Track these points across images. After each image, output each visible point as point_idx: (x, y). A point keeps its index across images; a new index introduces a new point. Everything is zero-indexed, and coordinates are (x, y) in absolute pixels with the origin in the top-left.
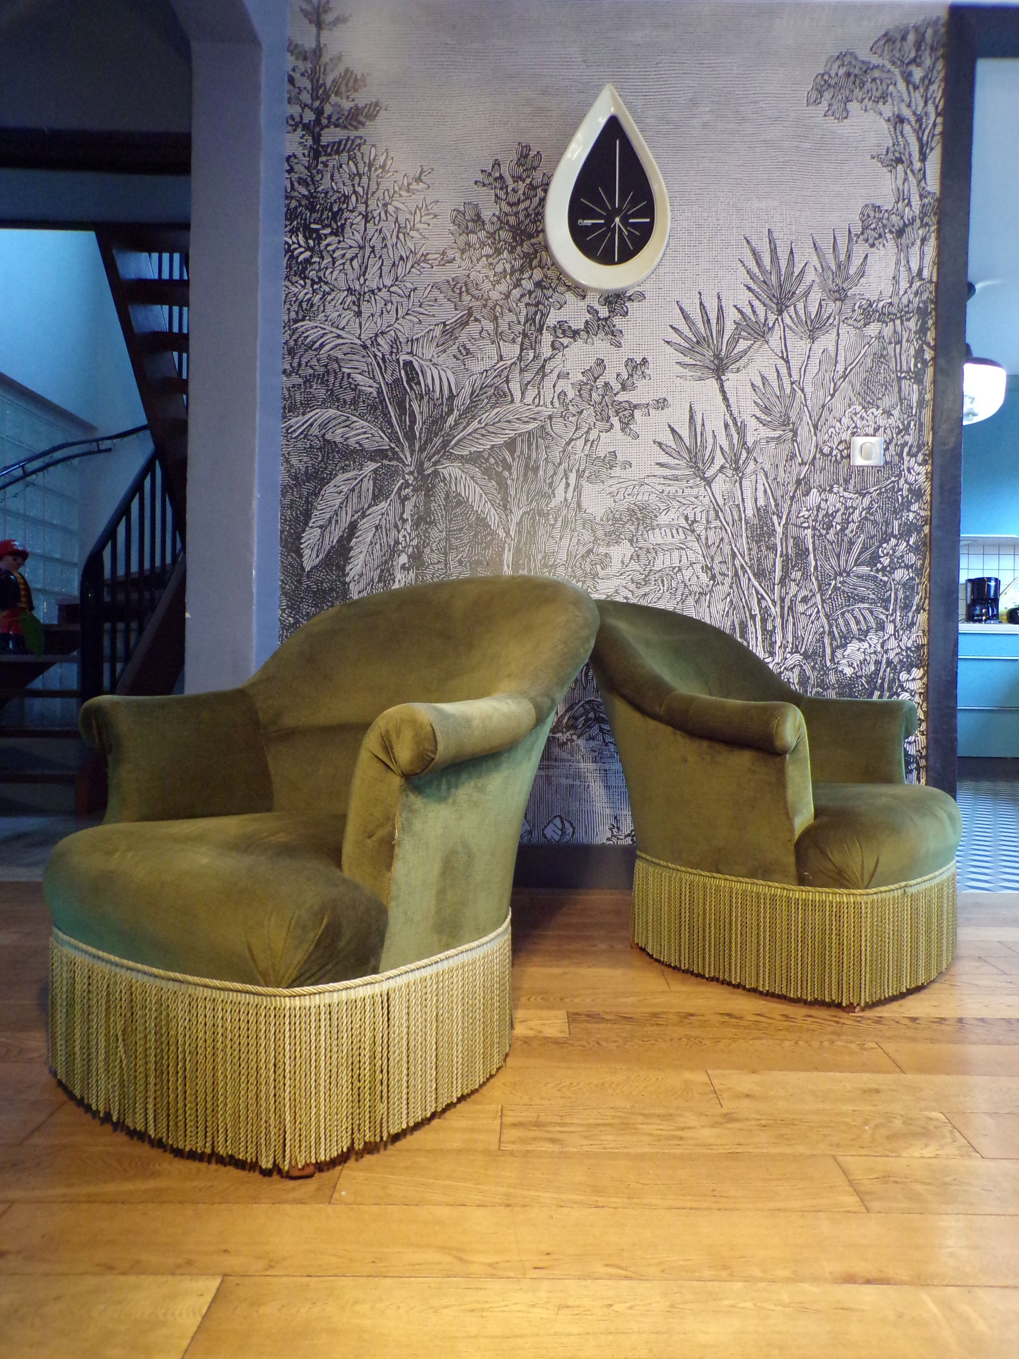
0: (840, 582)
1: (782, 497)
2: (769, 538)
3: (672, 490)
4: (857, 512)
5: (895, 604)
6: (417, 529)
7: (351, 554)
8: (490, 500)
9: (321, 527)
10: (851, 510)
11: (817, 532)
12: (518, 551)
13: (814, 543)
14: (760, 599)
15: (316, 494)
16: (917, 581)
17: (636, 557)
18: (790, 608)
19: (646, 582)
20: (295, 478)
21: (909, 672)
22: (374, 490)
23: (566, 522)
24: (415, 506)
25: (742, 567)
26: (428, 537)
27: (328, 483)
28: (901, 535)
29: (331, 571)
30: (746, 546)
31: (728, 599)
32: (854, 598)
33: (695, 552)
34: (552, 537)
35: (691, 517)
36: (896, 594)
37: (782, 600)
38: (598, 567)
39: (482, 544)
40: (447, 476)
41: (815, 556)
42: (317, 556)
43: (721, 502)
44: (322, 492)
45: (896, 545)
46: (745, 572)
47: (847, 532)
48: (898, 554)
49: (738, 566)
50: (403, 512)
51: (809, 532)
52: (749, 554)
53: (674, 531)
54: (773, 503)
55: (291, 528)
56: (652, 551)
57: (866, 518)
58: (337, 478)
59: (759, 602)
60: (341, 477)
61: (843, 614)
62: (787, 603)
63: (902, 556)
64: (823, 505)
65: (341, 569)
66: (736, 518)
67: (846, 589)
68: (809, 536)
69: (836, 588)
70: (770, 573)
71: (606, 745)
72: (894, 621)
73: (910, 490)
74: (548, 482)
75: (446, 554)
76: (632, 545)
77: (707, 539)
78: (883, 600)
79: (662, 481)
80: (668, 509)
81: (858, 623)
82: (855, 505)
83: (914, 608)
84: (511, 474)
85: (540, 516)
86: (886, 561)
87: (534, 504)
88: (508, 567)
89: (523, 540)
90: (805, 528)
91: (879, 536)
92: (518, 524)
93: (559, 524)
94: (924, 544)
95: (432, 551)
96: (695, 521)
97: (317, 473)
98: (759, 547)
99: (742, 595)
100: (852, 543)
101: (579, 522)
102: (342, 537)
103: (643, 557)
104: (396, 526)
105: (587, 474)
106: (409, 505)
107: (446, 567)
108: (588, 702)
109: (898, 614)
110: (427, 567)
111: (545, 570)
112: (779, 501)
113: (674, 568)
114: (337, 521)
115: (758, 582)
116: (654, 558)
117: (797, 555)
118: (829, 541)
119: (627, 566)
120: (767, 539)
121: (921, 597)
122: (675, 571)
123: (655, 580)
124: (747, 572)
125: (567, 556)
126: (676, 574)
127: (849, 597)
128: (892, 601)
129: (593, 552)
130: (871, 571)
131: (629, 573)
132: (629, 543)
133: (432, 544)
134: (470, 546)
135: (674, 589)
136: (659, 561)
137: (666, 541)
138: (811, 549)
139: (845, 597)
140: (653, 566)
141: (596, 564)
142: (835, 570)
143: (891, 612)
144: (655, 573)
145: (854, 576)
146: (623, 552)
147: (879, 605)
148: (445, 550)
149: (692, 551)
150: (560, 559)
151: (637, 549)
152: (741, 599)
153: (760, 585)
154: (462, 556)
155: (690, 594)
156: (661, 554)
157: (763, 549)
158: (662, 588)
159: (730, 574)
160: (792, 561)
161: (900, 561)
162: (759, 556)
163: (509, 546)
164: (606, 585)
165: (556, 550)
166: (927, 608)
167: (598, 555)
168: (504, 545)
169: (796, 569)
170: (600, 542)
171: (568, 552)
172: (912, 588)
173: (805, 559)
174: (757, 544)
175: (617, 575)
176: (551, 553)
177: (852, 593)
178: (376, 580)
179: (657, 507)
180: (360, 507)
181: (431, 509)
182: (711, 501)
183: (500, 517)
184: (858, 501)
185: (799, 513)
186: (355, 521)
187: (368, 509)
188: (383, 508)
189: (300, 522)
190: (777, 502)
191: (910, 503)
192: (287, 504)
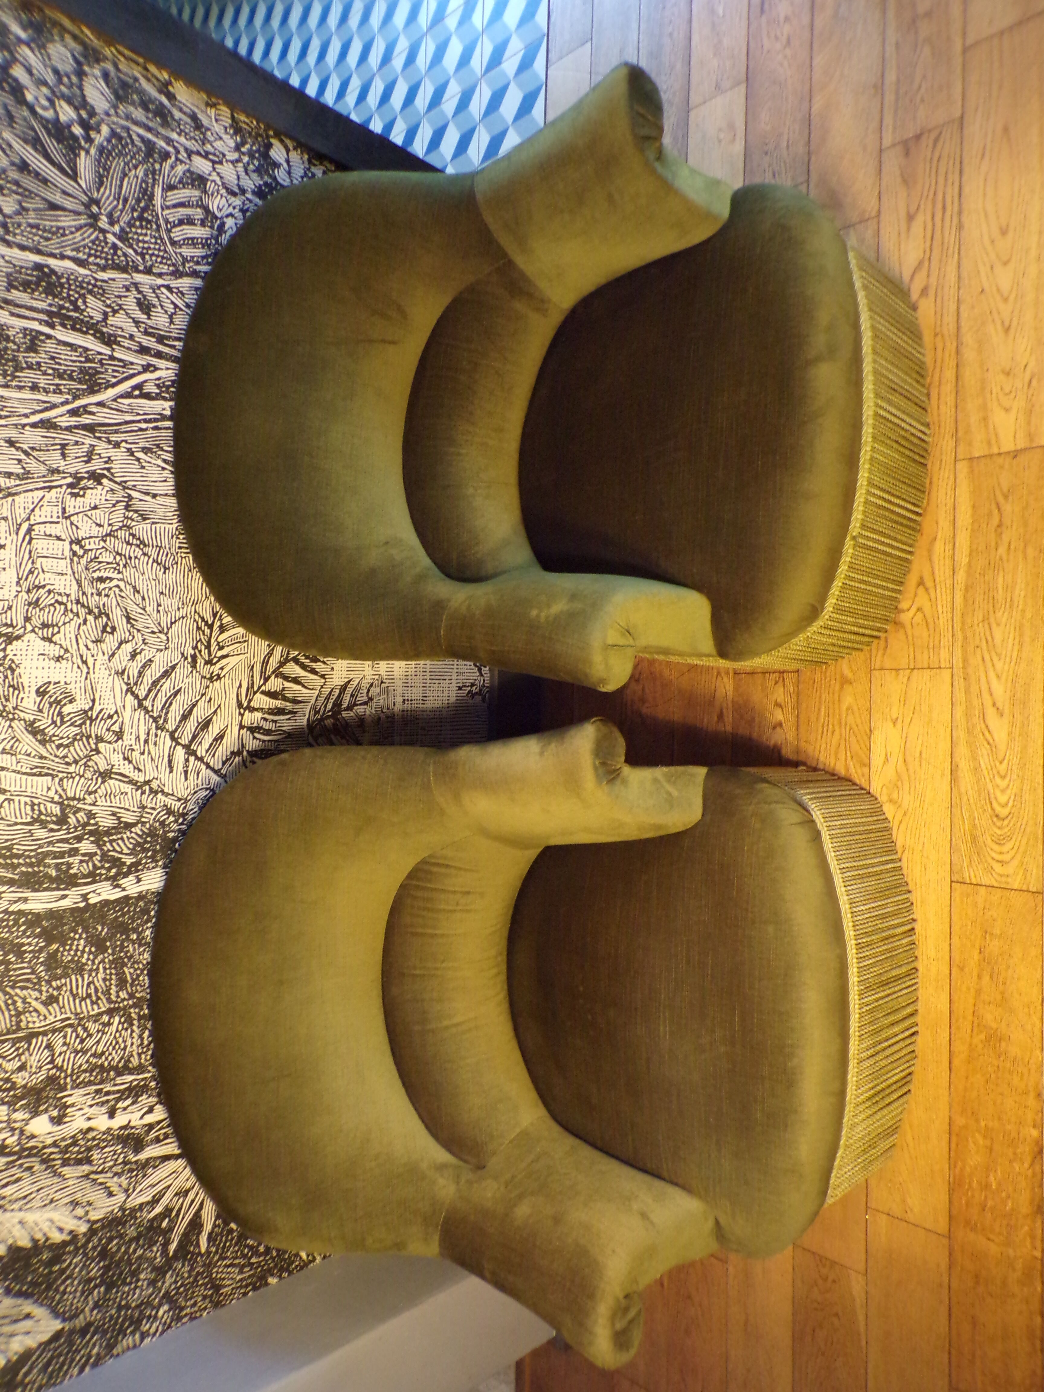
0: (112, 223)
2: (8, 340)
5: (157, 134)
7: (25, 1242)
12: (26, 882)
13: (22, 248)
14: (140, 391)
16: (109, 66)
17: (48, 631)
18: (161, 340)
19: (102, 613)
21: (276, 165)
25: (74, 413)
29: (63, 1271)
30: (27, 395)
31: (140, 455)
32: (145, 210)
33: (38, 504)
36: (136, 123)
37: (143, 350)
38: (67, 709)
41: (53, 256)
42: (28, 1316)
45: (29, 71)
46: (85, 410)
48: (50, 78)
49: (73, 421)
52: (47, 391)
56: (33, 596)
59: (148, 396)
61: (173, 243)
62: (149, 342)
63: (56, 72)
65: (58, 1251)
67: (126, 218)
68: (5, 251)
69: (123, 236)
70: (88, 360)
71: (371, 699)
72: (190, 153)
75: (31, 1036)
76: (18, 638)
78: (149, 153)
81: (190, 221)
83: (164, 100)
86: (66, 113)
88: (65, 897)
91: (8, 100)
94: (30, 10)
95: (22, 1068)
98: (30, 367)
99: (134, 427)
100: (24, 167)
103: (45, 616)
107: (60, 1030)
109: (174, 136)
110: (60, 1069)
111: (72, 820)
113: (75, 554)
115: (106, 388)
116: (49, 592)
117: (49, 291)
118: (18, 213)
119: (67, 651)
120: (11, 345)
121: (143, 76)
122: (81, 552)
123: (99, 594)
124: (85, 406)
125: (40, 775)
126: (86, 551)
127: (141, 218)
128: (149, 136)
129: (34, 721)
130: (87, 152)
131: (82, 647)
132: (15, 642)
133: (7, 1072)
134: (13, 987)
135: (118, 558)
136: (57, 582)
137: (13, 563)
138: (38, 259)
139: (141, 227)
140: (68, 596)
141: (60, 714)
142: (86, 225)
143: (171, 149)
144: (84, 593)
145: (98, 191)
146: (36, 657)
147: (157, 166)
148: (20, 1040)
149: (37, 509)
150: (49, 789)
151: (29, 628)
152: (141, 430)
153: (114, 385)
154: (36, 999)
155: (129, 528)
156: (41, 576)
157: (34, 358)
158: (115, 582)
159: (88, 441)
160: (62, 307)
161: (65, 80)
162: (50, 371)
163: (15, 902)
164: (107, 695)
165: (28, 800)
166: (165, 76)
167: (41, 711)
168: (13, 913)
169: (80, 303)
170: (10, 706)
171: (34, 775)
172: (124, 85)
173: (59, 278)
174: (22, 369)
175: (85, 670)
176: (33, 810)
177: (133, 210)
178: (86, 1168)
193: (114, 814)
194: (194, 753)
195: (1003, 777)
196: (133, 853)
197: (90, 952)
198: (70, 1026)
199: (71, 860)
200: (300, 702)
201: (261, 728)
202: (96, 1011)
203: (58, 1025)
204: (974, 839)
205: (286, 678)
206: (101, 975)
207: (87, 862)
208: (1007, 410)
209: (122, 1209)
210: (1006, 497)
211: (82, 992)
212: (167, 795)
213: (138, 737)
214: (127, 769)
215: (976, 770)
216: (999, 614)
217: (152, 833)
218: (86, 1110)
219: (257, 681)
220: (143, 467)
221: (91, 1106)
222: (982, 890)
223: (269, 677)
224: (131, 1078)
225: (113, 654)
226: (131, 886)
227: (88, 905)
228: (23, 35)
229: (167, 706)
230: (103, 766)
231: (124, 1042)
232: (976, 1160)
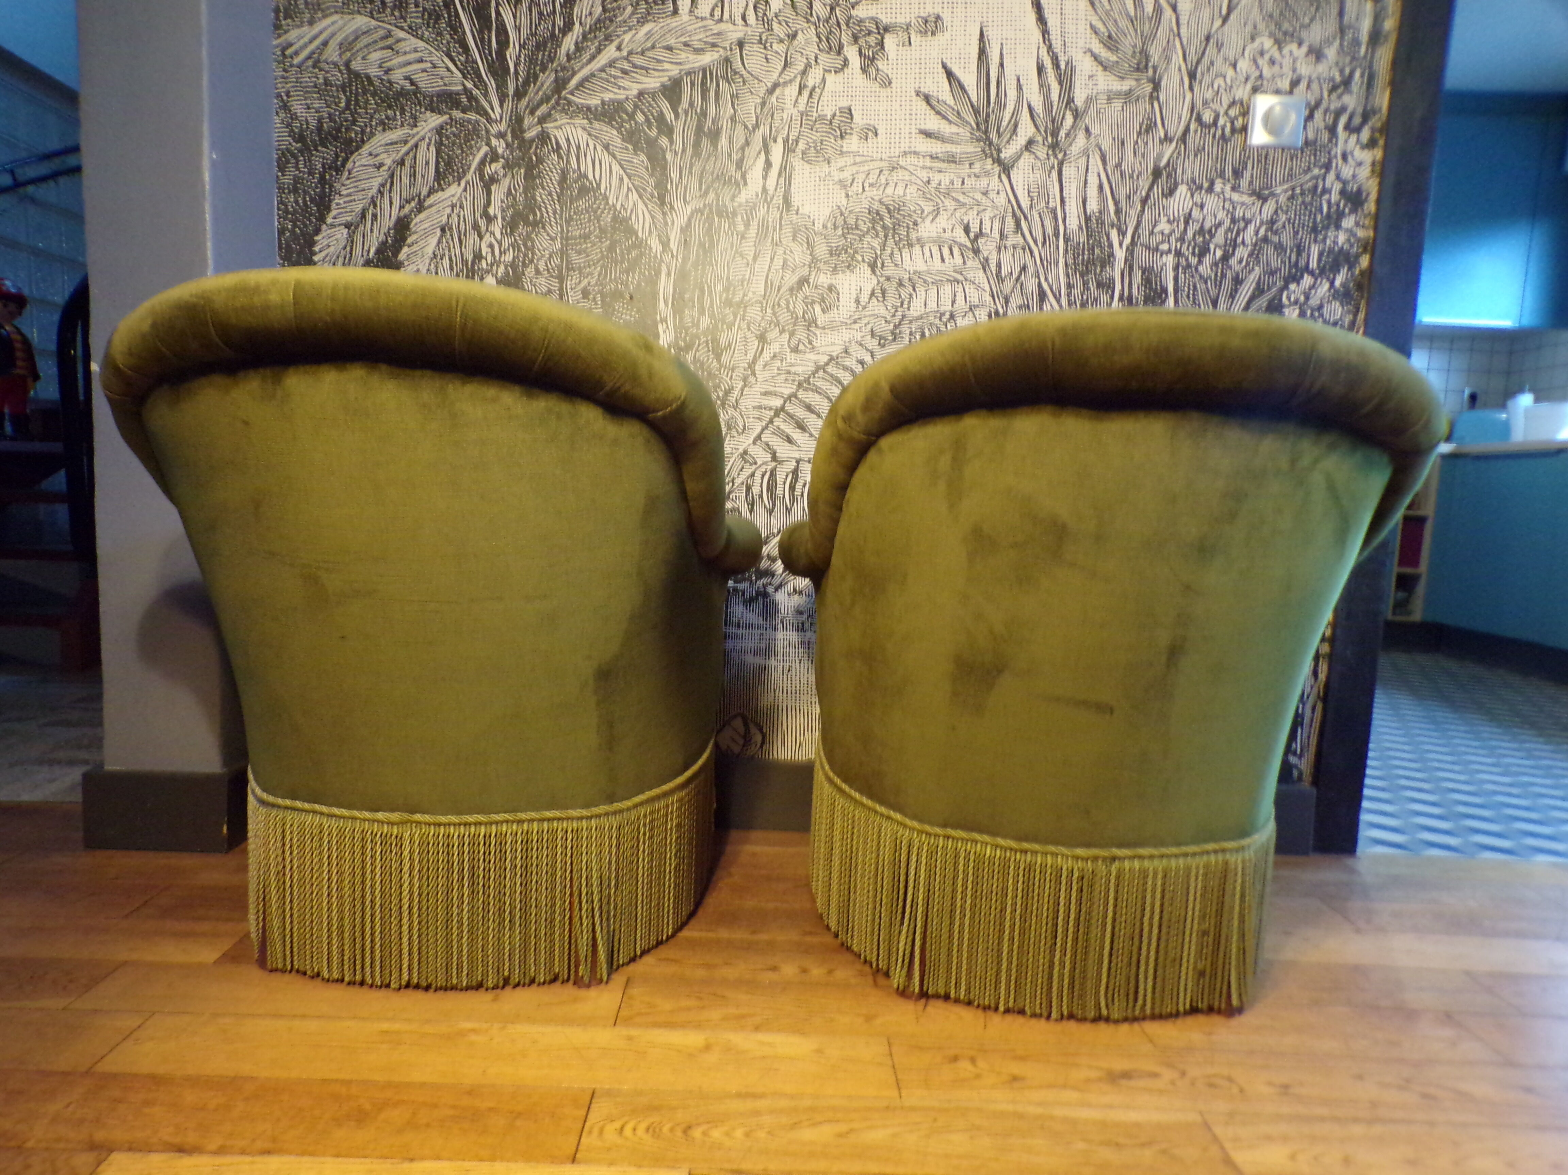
1: (1129, 197)
2: (1103, 267)
3: (945, 179)
4: (1251, 228)
6: (512, 233)
8: (637, 188)
9: (348, 226)
10: (1242, 224)
11: (1183, 262)
12: (682, 276)
13: (1176, 279)
15: (337, 167)
17: (880, 294)
19: (896, 337)
20: (300, 138)
22: (437, 163)
23: (764, 227)
24: (509, 193)
26: (532, 249)
27: (358, 148)
28: (1322, 271)
30: (1063, 281)
33: (978, 287)
34: (742, 256)
35: (974, 228)
38: (817, 308)
39: (622, 262)
40: (563, 143)
41: (1176, 301)
43: (1025, 203)
44: (349, 165)
45: (1312, 287)
47: (1233, 261)
48: (1314, 302)
50: (488, 205)
51: (1169, 260)
52: (1068, 295)
53: (946, 251)
54: (1112, 208)
55: (295, 226)
56: (906, 282)
57: (1265, 240)
58: (374, 141)
60: (381, 138)
63: (1320, 307)
64: (1196, 213)
66: (1050, 231)
68: (1170, 267)
73: (1343, 192)
74: (735, 157)
75: (561, 279)
76: (873, 272)
77: (999, 265)
79: (928, 162)
80: (937, 212)
82: (1248, 215)
84: (671, 142)
85: (720, 215)
86: (1292, 313)
87: (711, 196)
88: (667, 304)
89: (693, 258)
90: (1163, 252)
91: (1285, 271)
92: (686, 229)
93: (752, 232)
94: (1359, 287)
95: (538, 272)
96: (980, 234)
97: (338, 130)
98: (1085, 284)
100: (1238, 281)
101: (787, 231)
102: (384, 243)
103: (891, 293)
104: (476, 227)
105: (801, 146)
106: (498, 193)
111: (727, 311)
112: (1123, 204)
113: (942, 314)
114: (375, 216)
116: (911, 295)
117: (1148, 298)
118: (1201, 276)
119: (864, 308)
120: (1099, 270)
123: (911, 334)
125: (766, 287)
126: (945, 324)
129: (808, 283)
131: (867, 319)
132: (869, 269)
133: (538, 261)
134: (602, 266)
136: (918, 301)
137: (931, 268)
138: (1171, 289)
140: (909, 309)
141: (813, 302)
144: (911, 321)
146: (859, 284)
148: (560, 271)
149: (974, 286)
150: (754, 293)
151: (882, 280)
154: (589, 283)
156: (923, 289)
157: (1092, 286)
161: (1317, 314)
162: (1085, 297)
163: (668, 268)
164: (828, 340)
165: (747, 277)
167: (816, 287)
168: (660, 265)
170: (821, 265)
171: (766, 282)
174: (1082, 277)
175: (849, 322)
176: (738, 281)
179: (918, 207)
180: (414, 191)
181: (535, 200)
182: (1009, 201)
183: (653, 217)
184: (1254, 209)
185: (1155, 226)
186: (405, 216)
187: (429, 195)
188: (453, 196)
189: (311, 215)
190: (1120, 206)
191: (1340, 215)
192: (289, 184)
193: (730, 345)
194: (777, 414)
195: (747, 1134)
196: (696, 360)
199: (696, 310)
201: (796, 480)
203: (565, 298)
204: (656, 1108)
207: (692, 322)
208: (1292, 1158)
210: (1164, 1152)
212: (742, 390)
213: (792, 365)
214: (766, 356)
215: (756, 1112)
216: (987, 1139)
217: (711, 376)
222: (583, 1112)
225: (862, 345)
227: (657, 323)
229: (817, 390)
230: (770, 336)
232: (190, 1097)
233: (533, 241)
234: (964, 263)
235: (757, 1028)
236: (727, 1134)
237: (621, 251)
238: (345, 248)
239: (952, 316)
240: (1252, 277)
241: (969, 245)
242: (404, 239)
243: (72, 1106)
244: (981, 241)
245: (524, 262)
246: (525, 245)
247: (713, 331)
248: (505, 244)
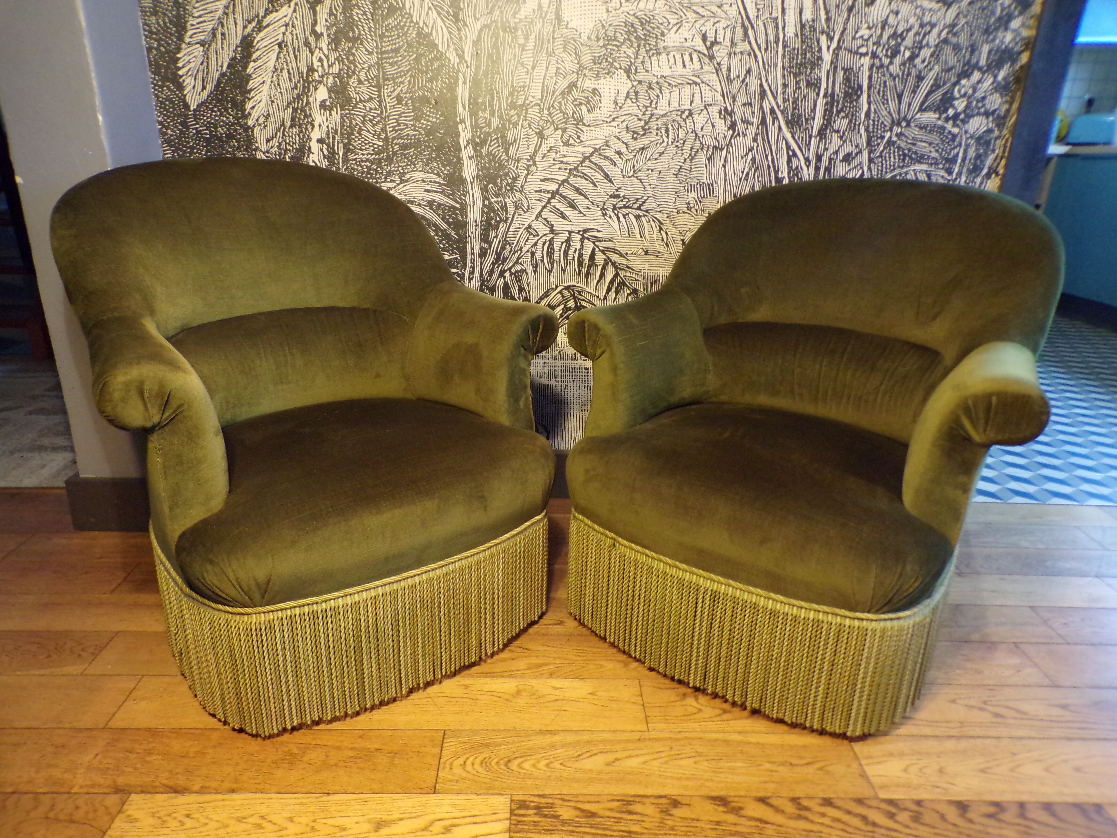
0: (897, 135)
1: (838, 6)
2: (812, 69)
4: (936, 31)
5: (962, 166)
6: (336, 49)
7: (250, 85)
8: (435, 7)
9: (202, 43)
10: (928, 28)
11: (877, 63)
12: (476, 83)
13: (870, 77)
14: (792, 155)
16: (996, 133)
17: (633, 95)
18: (828, 169)
19: (646, 131)
23: (540, 41)
24: (331, 14)
25: (772, 111)
26: (354, 62)
28: (989, 67)
29: (226, 110)
30: (780, 81)
31: (750, 156)
32: (910, 157)
33: (712, 89)
34: (522, 65)
35: (711, 38)
36: (965, 152)
37: (819, 158)
38: (584, 108)
39: (427, 73)
41: (869, 97)
42: (204, 88)
43: (752, 13)
45: (979, 82)
46: (775, 118)
47: (918, 61)
48: (979, 94)
49: (767, 110)
50: (315, 24)
51: (866, 61)
52: (784, 93)
53: (687, 58)
54: (823, 16)
55: (159, 45)
56: (655, 86)
57: (945, 41)
59: (789, 161)
62: (825, 162)
63: (984, 98)
64: (891, 20)
65: (239, 106)
66: (772, 38)
67: (903, 145)
68: (866, 67)
69: (890, 143)
70: (807, 120)
75: (379, 87)
76: (629, 77)
77: (729, 70)
78: (948, 160)
80: (680, 24)
82: (934, 20)
83: (985, 171)
85: (505, 31)
86: (960, 105)
87: (497, 12)
88: (464, 108)
89: (483, 68)
90: (862, 55)
91: (958, 69)
92: (476, 43)
93: (531, 45)
94: (1018, 80)
95: (360, 82)
96: (715, 43)
98: (797, 83)
99: (768, 152)
100: (920, 78)
101: (559, 42)
102: (234, 59)
103: (642, 93)
104: (307, 44)
106: (322, 13)
107: (380, 106)
108: (568, 288)
109: (964, 179)
110: (355, 106)
111: (513, 112)
112: (832, 14)
113: (683, 112)
114: (223, 34)
115: (791, 132)
116: (658, 96)
117: (846, 94)
118: (891, 75)
119: (621, 108)
120: (809, 71)
121: (997, 157)
122: (684, 116)
123: (658, 129)
124: (777, 118)
125: (542, 92)
126: (685, 120)
127: (905, 155)
128: (959, 161)
129: (577, 88)
130: (939, 119)
131: (624, 118)
132: (625, 75)
133: (359, 72)
134: (411, 76)
135: (682, 142)
136: (664, 101)
137: (675, 73)
138: (865, 86)
139: (899, 155)
140: (656, 108)
141: (581, 104)
142: (892, 118)
143: (954, 176)
144: (658, 119)
145: (916, 126)
146: (617, 88)
147: (941, 166)
148: (378, 81)
149: (709, 88)
150: (533, 97)
151: (635, 83)
152: (767, 156)
153: (793, 137)
154: (401, 90)
155: (702, 149)
156: (667, 91)
157: (803, 85)
158: (666, 140)
159: (755, 121)
160: (838, 103)
161: (980, 105)
162: (796, 96)
163: (464, 77)
164: (593, 135)
165: (527, 84)
166: (1001, 172)
167: (583, 91)
168: (457, 75)
169: (843, 114)
170: (586, 72)
171: (543, 87)
172: (988, 143)
173: (856, 100)
174: (795, 78)
175: (609, 120)
176: (520, 87)
177: (909, 150)
178: (288, 124)
179: (665, 20)
180: (254, 12)
181: (354, 20)
182: (740, 13)
183: (450, 33)
184: (939, 14)
185: (856, 32)
186: (249, 35)
187: (264, 17)
188: (286, 16)
189: (171, 34)
190: (830, 15)
191: (1010, 17)
192: (150, 7)
193: (515, 140)
194: (553, 197)
195: (547, 765)
196: (489, 153)
197: (427, 125)
198: (382, 113)
199: (488, 112)
200: (587, 279)
201: (569, 249)
202: (388, 130)
203: (383, 104)
204: (488, 745)
205: (604, 268)
206: (411, 133)
207: (485, 122)
208: (905, 770)
209: (257, 148)
210: (821, 769)
211: (402, 120)
212: (526, 177)
213: (565, 156)
214: (544, 149)
215: (553, 747)
216: (706, 764)
217: (502, 166)
218: (326, 124)
219: (602, 245)
220: (742, 158)
221: (328, 127)
222: (437, 750)
223: (605, 254)
224: (341, 154)
225: (619, 139)
226: (467, 152)
227: (457, 123)
228: (1000, 78)
229: (585, 176)
230: (547, 133)
231: (366, 149)
232: (177, 746)
233: (354, 55)
234: (702, 68)
235: (551, 675)
236: (534, 766)
237: (426, 62)
238: (202, 64)
239: (691, 114)
240: (932, 73)
241: (706, 52)
242: (251, 55)
243: (98, 757)
244: (716, 48)
245: (347, 74)
246: (347, 59)
247: (502, 130)
248: (332, 59)
